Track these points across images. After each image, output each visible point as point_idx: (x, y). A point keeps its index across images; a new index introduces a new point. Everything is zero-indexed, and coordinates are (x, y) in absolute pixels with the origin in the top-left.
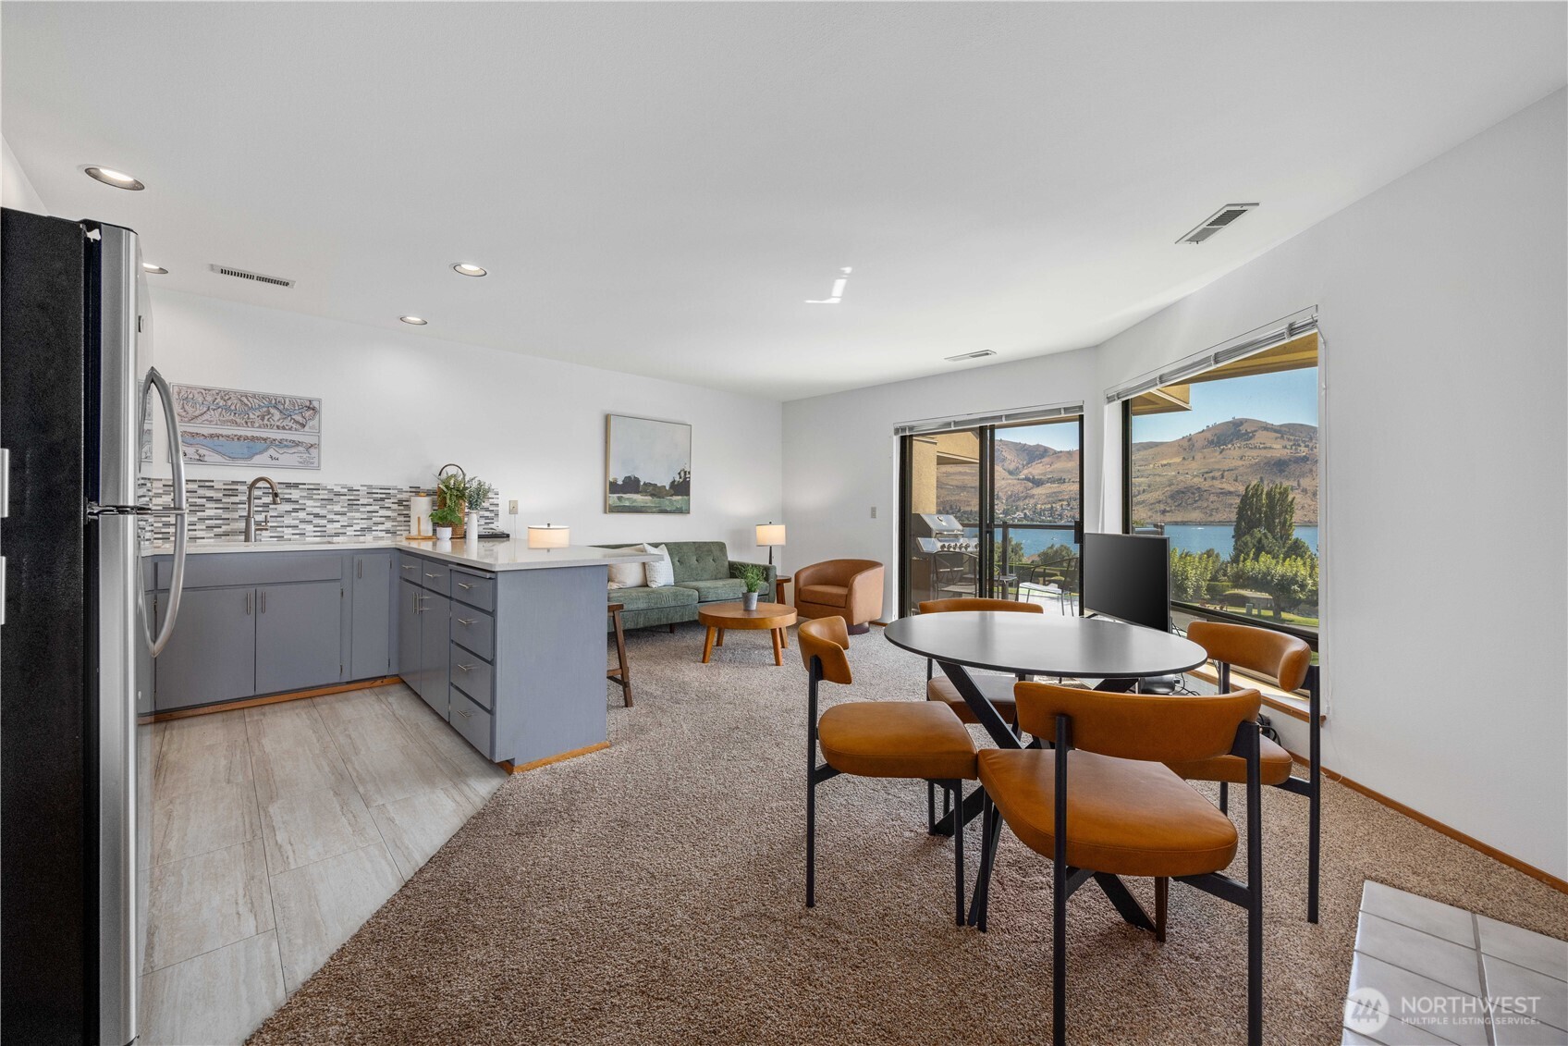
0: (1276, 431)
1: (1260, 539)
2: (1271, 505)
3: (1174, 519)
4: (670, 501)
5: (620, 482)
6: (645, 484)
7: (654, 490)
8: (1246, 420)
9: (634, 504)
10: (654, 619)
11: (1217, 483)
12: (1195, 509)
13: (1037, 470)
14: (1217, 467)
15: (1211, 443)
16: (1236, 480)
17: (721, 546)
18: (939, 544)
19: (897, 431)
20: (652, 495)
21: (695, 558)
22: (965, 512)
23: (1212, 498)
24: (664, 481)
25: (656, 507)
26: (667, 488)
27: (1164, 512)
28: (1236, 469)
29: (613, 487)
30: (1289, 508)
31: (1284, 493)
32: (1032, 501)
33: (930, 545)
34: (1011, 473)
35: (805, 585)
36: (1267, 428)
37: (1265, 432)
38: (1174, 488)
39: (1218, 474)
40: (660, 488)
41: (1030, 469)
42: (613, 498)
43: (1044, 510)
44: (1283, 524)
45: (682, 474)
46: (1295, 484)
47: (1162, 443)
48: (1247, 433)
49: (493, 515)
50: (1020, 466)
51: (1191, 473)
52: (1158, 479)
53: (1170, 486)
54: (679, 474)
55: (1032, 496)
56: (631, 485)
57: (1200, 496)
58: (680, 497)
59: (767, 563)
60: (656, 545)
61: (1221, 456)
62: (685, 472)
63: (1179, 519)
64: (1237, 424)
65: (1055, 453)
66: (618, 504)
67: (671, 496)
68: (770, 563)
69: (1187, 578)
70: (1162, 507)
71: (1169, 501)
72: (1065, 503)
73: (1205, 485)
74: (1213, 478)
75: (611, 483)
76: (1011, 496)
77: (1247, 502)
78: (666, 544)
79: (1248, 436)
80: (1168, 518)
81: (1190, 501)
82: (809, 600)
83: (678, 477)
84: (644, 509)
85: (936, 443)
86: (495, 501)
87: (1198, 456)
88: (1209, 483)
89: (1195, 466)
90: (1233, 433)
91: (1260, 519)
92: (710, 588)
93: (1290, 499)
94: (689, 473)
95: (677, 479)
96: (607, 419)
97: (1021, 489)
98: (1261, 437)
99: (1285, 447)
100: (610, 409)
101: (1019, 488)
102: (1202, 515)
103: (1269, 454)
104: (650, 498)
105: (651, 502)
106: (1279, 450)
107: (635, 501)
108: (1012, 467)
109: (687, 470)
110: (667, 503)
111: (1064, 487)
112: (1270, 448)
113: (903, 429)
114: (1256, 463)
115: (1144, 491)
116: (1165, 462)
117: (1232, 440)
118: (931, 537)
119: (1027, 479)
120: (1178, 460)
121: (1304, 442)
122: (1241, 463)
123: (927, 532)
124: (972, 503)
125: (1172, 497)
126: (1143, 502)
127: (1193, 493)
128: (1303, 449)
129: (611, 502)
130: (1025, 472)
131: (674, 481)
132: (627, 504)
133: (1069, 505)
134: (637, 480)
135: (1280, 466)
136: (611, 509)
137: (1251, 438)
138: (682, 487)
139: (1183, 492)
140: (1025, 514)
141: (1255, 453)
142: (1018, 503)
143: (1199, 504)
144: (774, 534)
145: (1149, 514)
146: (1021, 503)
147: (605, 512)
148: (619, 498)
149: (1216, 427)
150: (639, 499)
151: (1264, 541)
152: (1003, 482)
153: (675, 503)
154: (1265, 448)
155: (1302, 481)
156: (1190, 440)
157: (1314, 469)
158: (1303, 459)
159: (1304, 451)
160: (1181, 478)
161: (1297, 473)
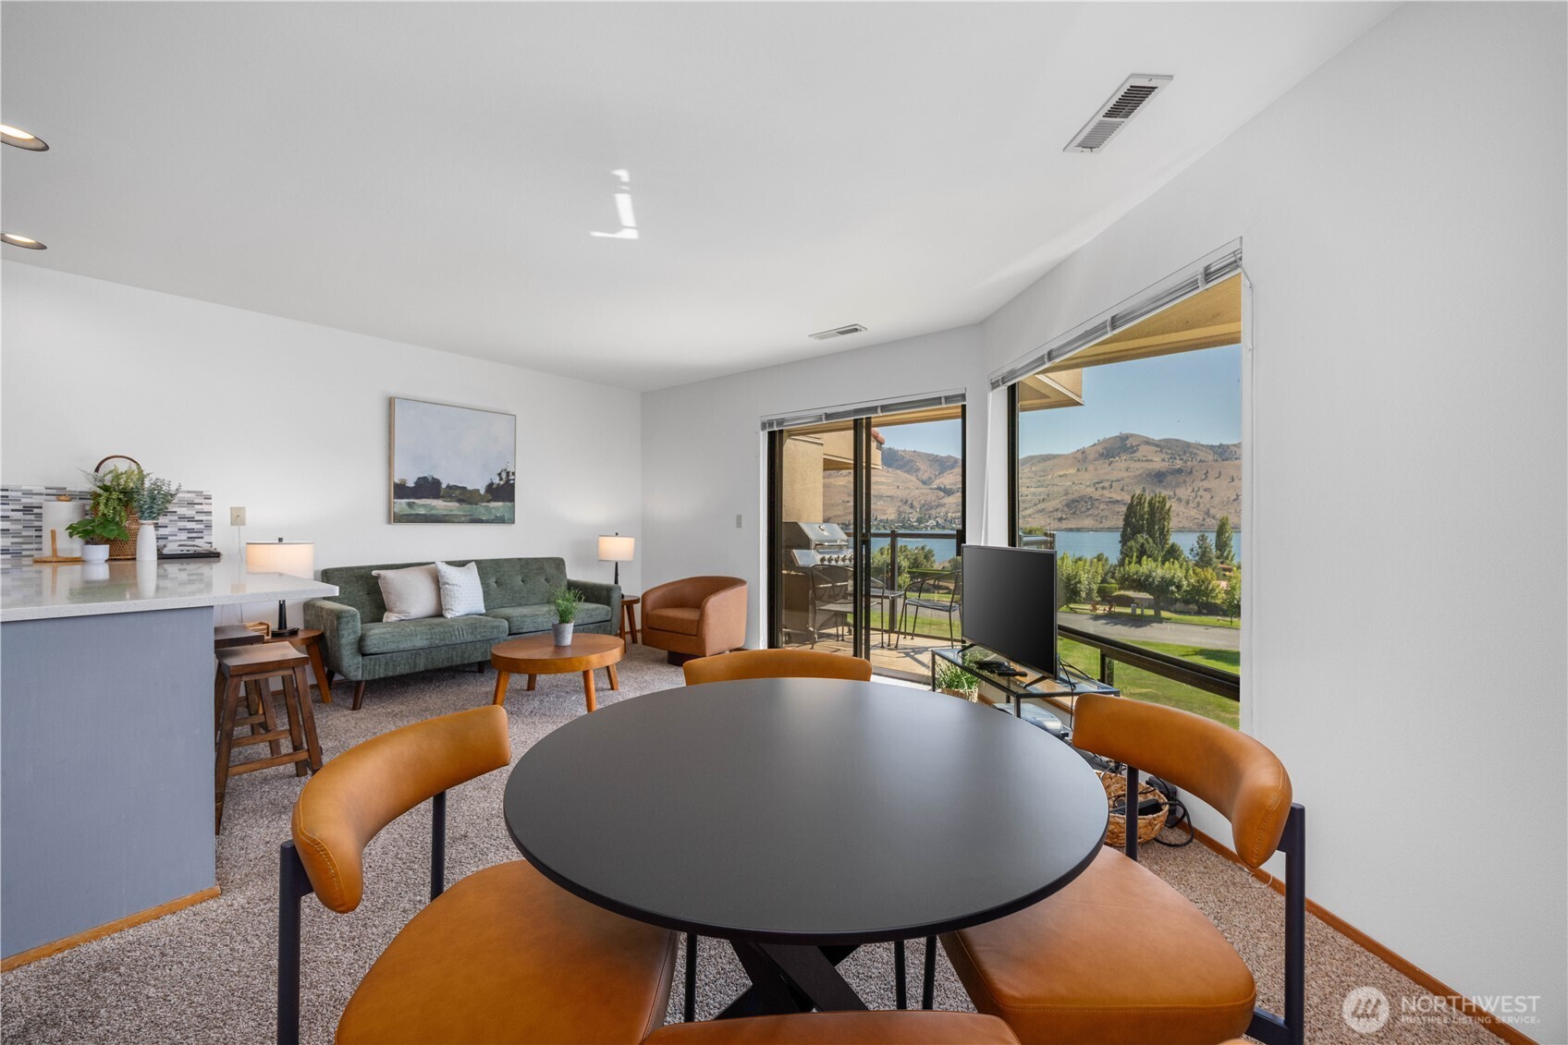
0: (1156, 446)
1: (1143, 544)
2: (1152, 512)
3: (1070, 526)
4: (487, 509)
5: (411, 484)
6: (448, 487)
7: (462, 495)
8: (1132, 435)
9: (433, 512)
10: (441, 660)
11: (1106, 492)
12: (1088, 516)
14: (1106, 478)
15: (1102, 455)
16: (1122, 490)
17: (559, 563)
18: (820, 556)
19: (764, 426)
20: (460, 501)
21: (519, 578)
23: (1102, 506)
24: (477, 482)
25: (466, 516)
26: (482, 492)
27: (1061, 519)
28: (1122, 480)
29: (400, 490)
30: (1166, 515)
31: (1163, 502)
32: (944, 510)
33: (807, 558)
34: (924, 483)
35: (654, 608)
36: (1148, 442)
37: (1147, 446)
38: (1070, 497)
39: (1107, 484)
40: (471, 492)
42: (401, 504)
43: (954, 518)
44: (1162, 530)
45: (504, 475)
46: (1172, 494)
47: (1059, 456)
48: (1132, 447)
49: (202, 526)
50: (933, 477)
51: (1083, 483)
52: (1056, 489)
53: (1066, 495)
54: (500, 474)
55: (943, 505)
56: (428, 487)
57: (1092, 504)
58: (501, 504)
59: (612, 583)
60: (462, 564)
61: (1109, 468)
62: (508, 473)
63: (1074, 527)
64: (1124, 438)
66: (408, 511)
67: (489, 501)
68: (616, 582)
69: (1080, 582)
70: (1059, 515)
71: (1066, 509)
73: (1096, 495)
74: (1103, 488)
75: (396, 486)
76: (924, 505)
77: (1132, 510)
78: (478, 563)
79: (1133, 450)
80: (1064, 525)
81: (1083, 509)
82: (656, 627)
83: (498, 478)
84: (447, 518)
85: (822, 444)
86: (205, 508)
87: (1091, 467)
88: (1100, 492)
89: (1088, 477)
90: (1119, 447)
91: (1142, 526)
92: (525, 616)
93: (1167, 507)
94: (514, 474)
95: (497, 481)
96: (391, 403)
97: (934, 498)
98: (1144, 450)
99: (1163, 460)
100: (393, 390)
101: (931, 497)
102: (1093, 522)
103: (1150, 466)
104: (457, 504)
105: (458, 509)
106: (1159, 463)
107: (434, 508)
108: (925, 477)
109: (511, 469)
110: (482, 510)
112: (1151, 461)
113: (771, 424)
114: (1140, 475)
115: (1043, 500)
116: (1062, 473)
117: (1119, 453)
118: (809, 548)
119: (939, 489)
120: (1072, 471)
121: (1179, 455)
122: (1126, 474)
123: (804, 543)
124: (888, 512)
125: (1068, 505)
126: (1043, 510)
127: (1086, 502)
128: (1178, 461)
129: (396, 510)
130: (938, 481)
131: (491, 484)
132: (422, 511)
134: (437, 483)
135: (1159, 477)
136: (398, 518)
137: (1135, 451)
138: (503, 491)
139: (1077, 501)
140: (937, 522)
141: (1138, 465)
142: (931, 512)
143: (1091, 512)
144: (620, 548)
145: (1048, 521)
146: (933, 512)
147: (389, 522)
148: (410, 505)
149: (1105, 441)
150: (439, 505)
151: (1146, 546)
152: (917, 491)
153: (493, 511)
154: (1147, 461)
155: (1177, 491)
156: (1083, 453)
157: (1187, 479)
158: (1180, 471)
159: (1178, 464)
160: (1076, 488)
161: (1174, 483)
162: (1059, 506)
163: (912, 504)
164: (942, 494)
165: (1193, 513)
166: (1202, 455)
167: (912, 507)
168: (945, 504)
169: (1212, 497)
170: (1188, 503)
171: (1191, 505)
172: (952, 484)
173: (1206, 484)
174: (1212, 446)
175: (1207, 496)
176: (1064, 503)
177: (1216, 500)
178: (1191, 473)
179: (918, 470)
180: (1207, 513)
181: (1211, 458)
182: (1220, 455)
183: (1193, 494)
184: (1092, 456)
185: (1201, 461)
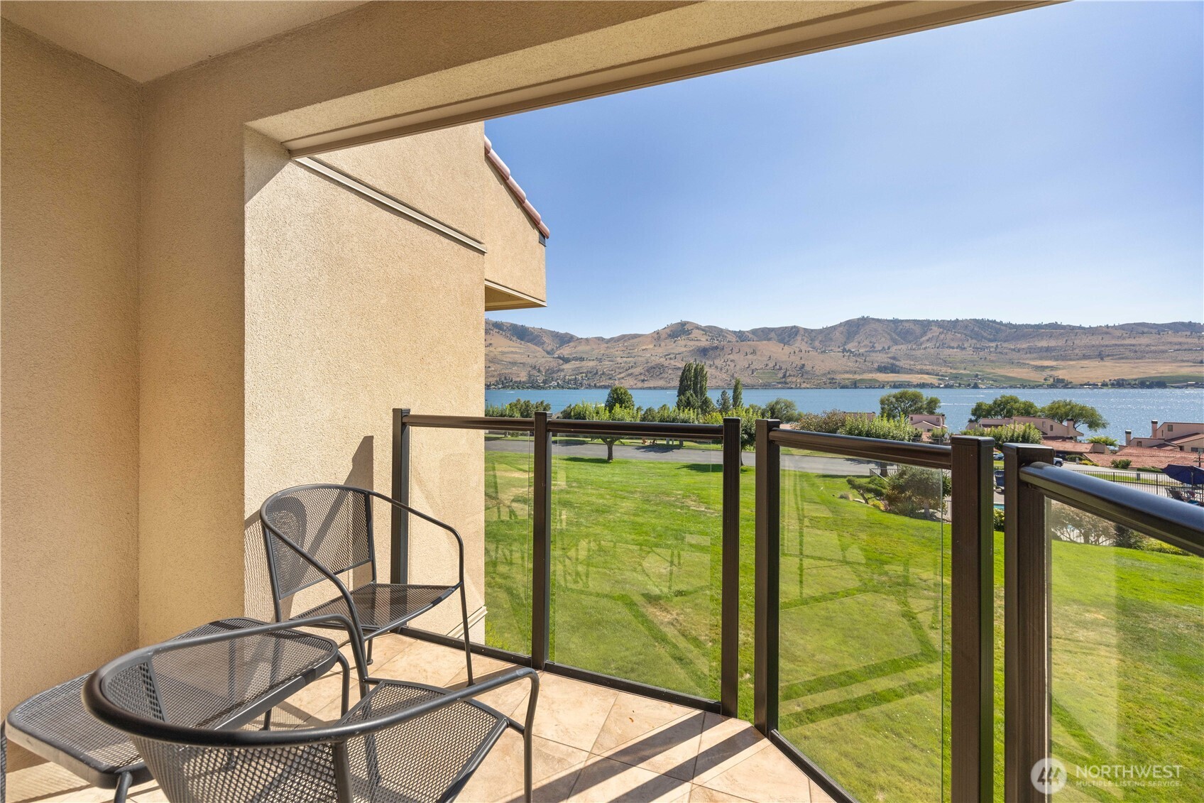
0: (703, 330)
1: (688, 397)
2: (696, 377)
3: (649, 386)
8: (688, 322)
11: (672, 362)
12: (661, 379)
13: (566, 351)
14: (672, 351)
15: (670, 335)
16: (682, 360)
22: (516, 382)
23: (670, 372)
27: (643, 381)
28: (682, 353)
30: (704, 377)
31: (702, 369)
32: (562, 374)
34: (548, 353)
36: (698, 328)
37: (697, 330)
38: (649, 365)
39: (672, 356)
41: (562, 351)
43: (571, 380)
44: (701, 387)
46: (712, 363)
47: (642, 335)
48: (688, 330)
50: (555, 348)
51: (655, 355)
52: (640, 359)
53: (647, 363)
55: (563, 370)
57: (664, 370)
61: (675, 345)
63: (652, 386)
64: (683, 324)
65: (578, 339)
70: (642, 377)
71: (647, 373)
72: (584, 375)
73: (666, 363)
74: (671, 359)
76: (548, 370)
77: (686, 370)
79: (688, 332)
80: (646, 385)
81: (658, 373)
87: (663, 344)
88: (668, 361)
89: (661, 351)
90: (681, 330)
91: (690, 385)
93: (705, 370)
97: (555, 365)
98: (696, 333)
99: (707, 340)
101: (554, 364)
102: (664, 383)
103: (699, 344)
106: (704, 342)
108: (549, 349)
111: (584, 363)
112: (700, 340)
114: (693, 350)
115: (632, 366)
116: (644, 348)
117: (680, 335)
119: (559, 358)
120: (651, 346)
121: (716, 337)
122: (684, 349)
124: (521, 375)
125: (648, 371)
126: (632, 374)
127: (660, 369)
128: (716, 341)
130: (558, 352)
133: (586, 376)
135: (704, 352)
137: (690, 334)
139: (654, 368)
140: (558, 383)
141: (692, 343)
142: (553, 375)
143: (663, 375)
145: (635, 382)
146: (555, 375)
149: (672, 325)
151: (691, 398)
152: (543, 360)
154: (697, 340)
155: (715, 361)
156: (658, 333)
157: (721, 354)
158: (717, 348)
159: (716, 343)
160: (653, 358)
161: (713, 356)
162: (642, 371)
163: (539, 369)
164: (562, 362)
165: (724, 376)
166: (730, 337)
167: (539, 371)
168: (564, 369)
169: (735, 366)
170: (721, 369)
171: (724, 371)
172: (568, 354)
173: (731, 357)
174: (735, 331)
175: (732, 365)
176: (645, 369)
177: (738, 367)
178: (723, 349)
179: (543, 343)
180: (733, 376)
181: (734, 340)
182: (740, 337)
183: (724, 364)
184: (663, 336)
185: (729, 342)
